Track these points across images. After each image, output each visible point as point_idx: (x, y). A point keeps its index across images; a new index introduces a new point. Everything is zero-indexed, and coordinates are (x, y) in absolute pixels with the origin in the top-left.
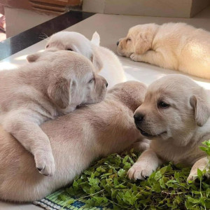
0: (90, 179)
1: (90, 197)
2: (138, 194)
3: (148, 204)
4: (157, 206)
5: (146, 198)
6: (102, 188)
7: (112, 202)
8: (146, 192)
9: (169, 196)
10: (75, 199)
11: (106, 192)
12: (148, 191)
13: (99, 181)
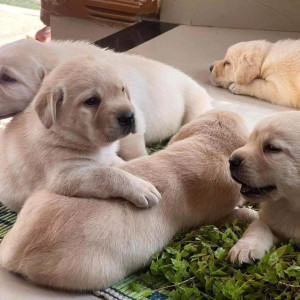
0: (174, 261)
1: (174, 288)
2: (245, 285)
5: (256, 291)
6: (192, 275)
7: (206, 295)
8: (257, 283)
9: (289, 290)
10: (152, 289)
11: (197, 281)
12: (259, 280)
13: (188, 265)
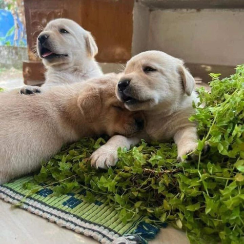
1: (59, 184)
2: (117, 177)
3: (128, 187)
4: (139, 188)
5: (125, 180)
6: (74, 173)
8: (126, 174)
11: (78, 177)
12: (127, 172)
13: (71, 166)
